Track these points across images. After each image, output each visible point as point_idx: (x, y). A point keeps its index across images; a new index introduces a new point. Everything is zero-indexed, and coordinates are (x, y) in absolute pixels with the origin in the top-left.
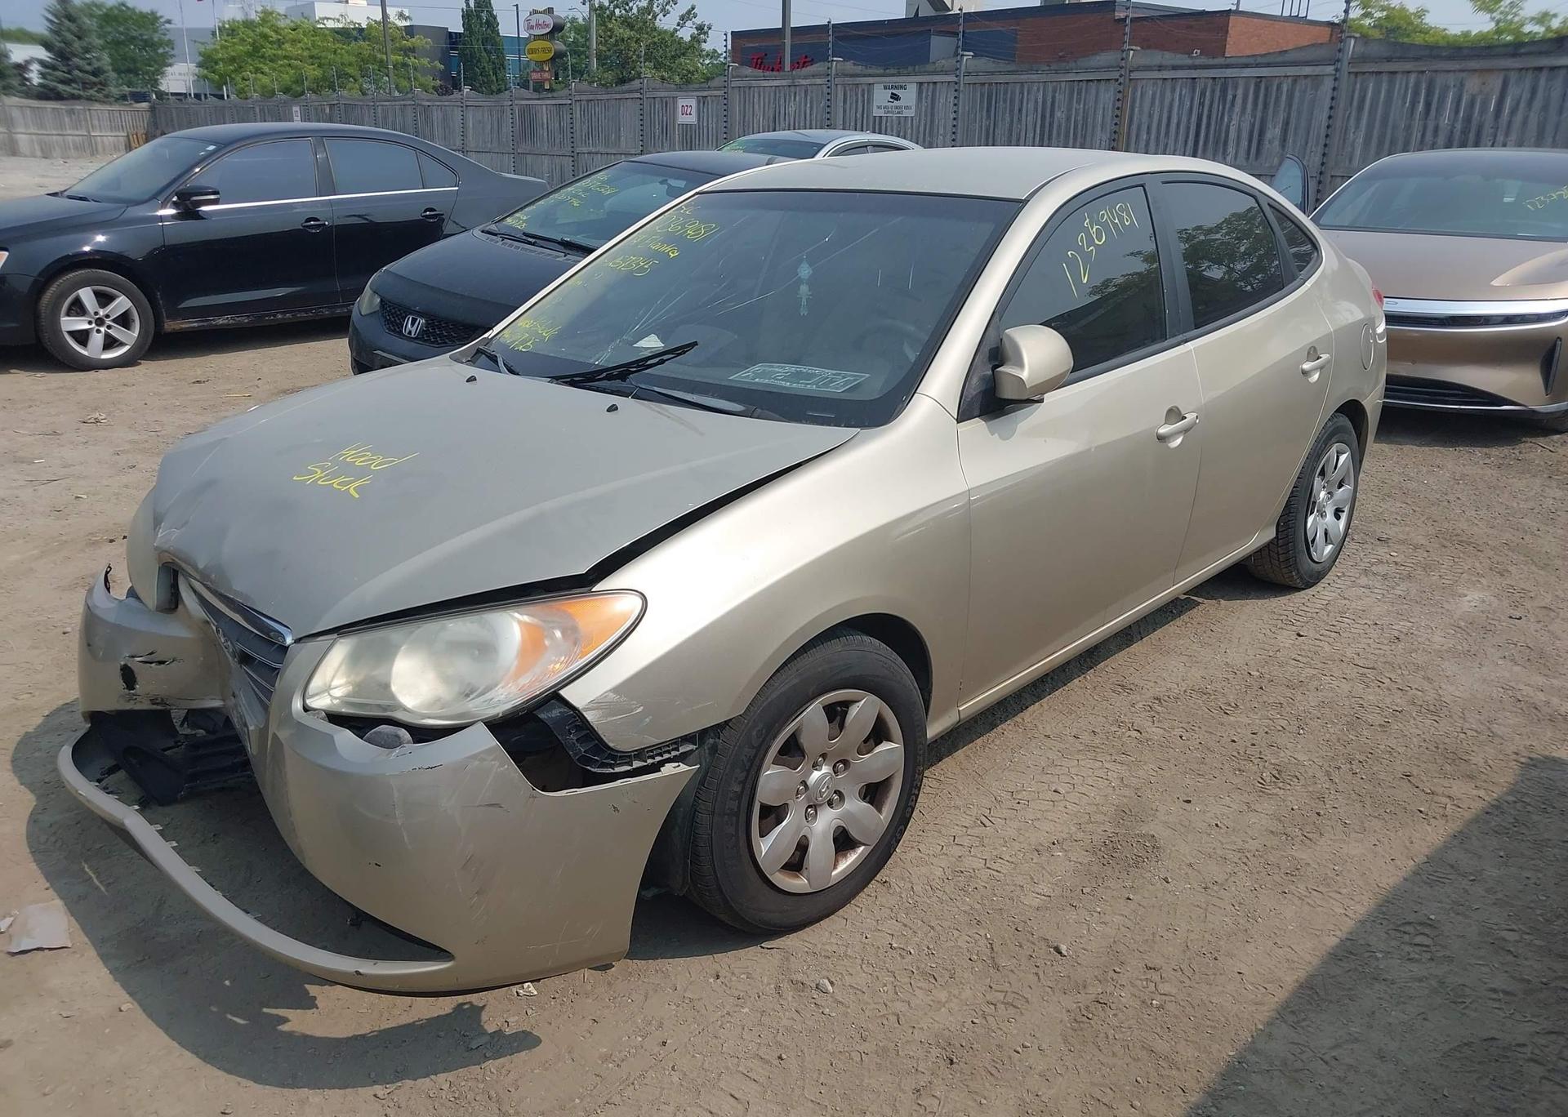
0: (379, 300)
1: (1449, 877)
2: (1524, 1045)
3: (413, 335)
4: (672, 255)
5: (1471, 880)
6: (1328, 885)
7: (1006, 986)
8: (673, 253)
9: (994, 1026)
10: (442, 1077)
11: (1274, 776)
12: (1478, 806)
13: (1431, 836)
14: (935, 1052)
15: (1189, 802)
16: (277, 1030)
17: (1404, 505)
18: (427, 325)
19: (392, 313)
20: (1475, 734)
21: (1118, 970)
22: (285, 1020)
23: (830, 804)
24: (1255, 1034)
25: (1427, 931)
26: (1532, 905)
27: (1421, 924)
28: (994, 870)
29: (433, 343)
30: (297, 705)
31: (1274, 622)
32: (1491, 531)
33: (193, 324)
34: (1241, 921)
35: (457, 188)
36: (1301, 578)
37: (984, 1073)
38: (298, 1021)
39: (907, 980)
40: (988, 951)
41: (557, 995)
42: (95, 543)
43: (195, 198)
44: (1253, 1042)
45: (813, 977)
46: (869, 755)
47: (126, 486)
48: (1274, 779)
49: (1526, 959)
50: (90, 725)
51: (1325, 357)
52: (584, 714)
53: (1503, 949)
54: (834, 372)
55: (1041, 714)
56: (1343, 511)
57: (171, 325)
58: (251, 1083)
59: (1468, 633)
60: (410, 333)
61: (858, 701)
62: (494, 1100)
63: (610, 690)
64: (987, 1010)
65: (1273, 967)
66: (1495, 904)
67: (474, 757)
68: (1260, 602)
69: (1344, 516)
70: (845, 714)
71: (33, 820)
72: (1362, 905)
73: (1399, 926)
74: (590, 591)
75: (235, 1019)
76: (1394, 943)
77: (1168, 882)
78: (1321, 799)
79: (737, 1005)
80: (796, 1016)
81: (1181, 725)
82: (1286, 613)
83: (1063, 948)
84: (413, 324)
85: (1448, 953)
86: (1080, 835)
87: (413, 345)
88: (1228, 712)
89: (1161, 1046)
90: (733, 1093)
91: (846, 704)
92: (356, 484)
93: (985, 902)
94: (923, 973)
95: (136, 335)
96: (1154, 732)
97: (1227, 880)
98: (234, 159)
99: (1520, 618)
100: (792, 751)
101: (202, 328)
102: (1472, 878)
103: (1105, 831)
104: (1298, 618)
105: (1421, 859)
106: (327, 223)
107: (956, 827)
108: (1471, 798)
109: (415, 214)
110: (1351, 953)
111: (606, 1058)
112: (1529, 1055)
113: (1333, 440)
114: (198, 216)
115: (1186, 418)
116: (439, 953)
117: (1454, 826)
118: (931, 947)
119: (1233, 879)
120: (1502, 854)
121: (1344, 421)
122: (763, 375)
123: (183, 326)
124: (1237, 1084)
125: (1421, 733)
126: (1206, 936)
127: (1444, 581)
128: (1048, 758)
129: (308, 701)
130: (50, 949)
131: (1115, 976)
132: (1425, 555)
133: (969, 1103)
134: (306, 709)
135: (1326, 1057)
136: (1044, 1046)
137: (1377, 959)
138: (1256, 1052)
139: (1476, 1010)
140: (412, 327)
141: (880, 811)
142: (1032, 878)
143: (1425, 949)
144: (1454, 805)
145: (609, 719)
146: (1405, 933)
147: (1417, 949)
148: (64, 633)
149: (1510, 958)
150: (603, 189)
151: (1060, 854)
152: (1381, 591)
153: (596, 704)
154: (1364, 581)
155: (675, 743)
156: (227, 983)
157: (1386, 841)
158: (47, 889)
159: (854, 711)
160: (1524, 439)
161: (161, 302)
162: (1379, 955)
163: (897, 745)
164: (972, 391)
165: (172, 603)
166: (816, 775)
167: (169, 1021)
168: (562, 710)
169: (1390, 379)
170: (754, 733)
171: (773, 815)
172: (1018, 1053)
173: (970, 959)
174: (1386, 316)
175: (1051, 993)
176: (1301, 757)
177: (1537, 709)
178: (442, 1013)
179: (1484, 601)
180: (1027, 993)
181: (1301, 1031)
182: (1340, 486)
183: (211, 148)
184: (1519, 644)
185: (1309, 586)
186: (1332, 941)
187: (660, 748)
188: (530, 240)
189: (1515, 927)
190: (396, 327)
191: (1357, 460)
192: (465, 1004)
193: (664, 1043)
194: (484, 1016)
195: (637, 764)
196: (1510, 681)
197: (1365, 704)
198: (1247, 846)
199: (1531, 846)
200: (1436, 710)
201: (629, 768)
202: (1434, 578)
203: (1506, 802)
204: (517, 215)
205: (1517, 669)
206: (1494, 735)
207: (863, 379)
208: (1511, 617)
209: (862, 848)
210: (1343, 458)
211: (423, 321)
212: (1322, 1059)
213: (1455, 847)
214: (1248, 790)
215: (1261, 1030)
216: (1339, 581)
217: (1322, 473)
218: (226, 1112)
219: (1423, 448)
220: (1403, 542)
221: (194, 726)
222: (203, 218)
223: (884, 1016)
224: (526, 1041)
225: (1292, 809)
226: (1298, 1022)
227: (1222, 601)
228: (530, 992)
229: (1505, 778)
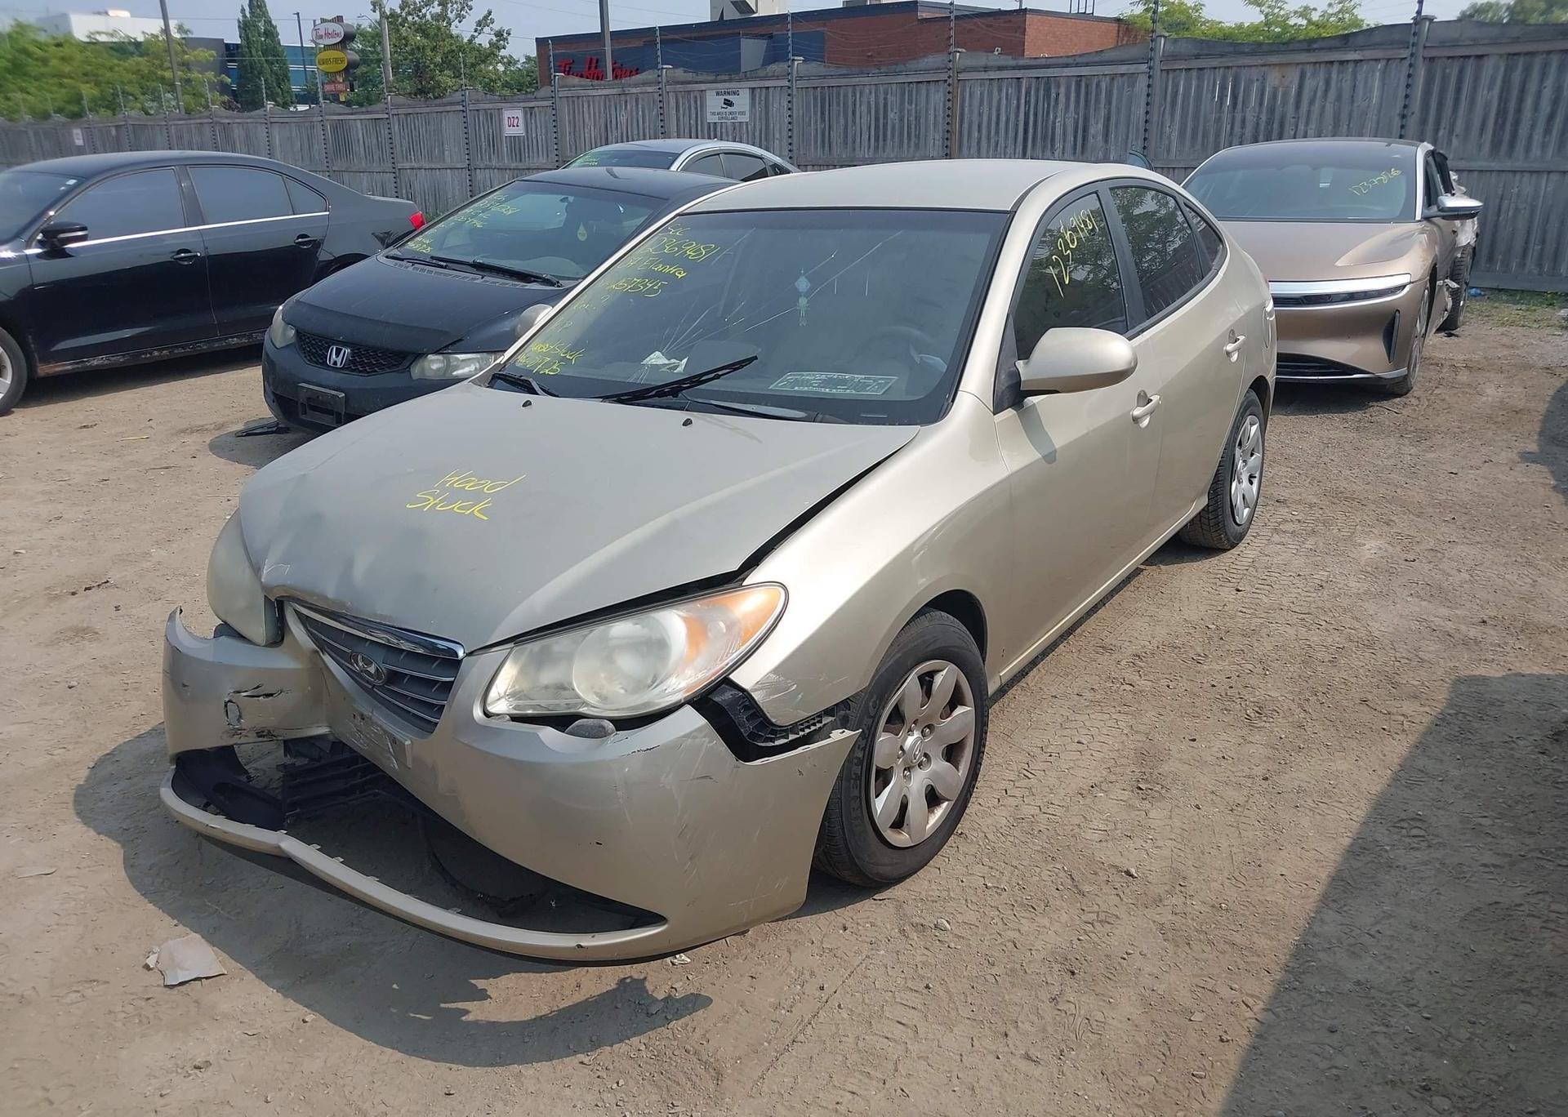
0: (293, 332)
1: (1423, 780)
2: (1522, 904)
3: (338, 366)
4: (680, 276)
5: (1440, 781)
6: (1330, 797)
7: (1096, 908)
8: (680, 273)
9: (1096, 939)
10: (635, 1040)
11: (1257, 712)
12: (1426, 720)
13: (1398, 748)
14: (1056, 967)
15: (1194, 740)
16: (462, 1021)
17: (1289, 470)
18: (353, 354)
19: (312, 344)
20: (1407, 661)
21: (1183, 884)
22: (467, 1012)
23: (920, 765)
24: (1310, 921)
25: (1418, 824)
26: (1494, 795)
27: (1412, 819)
28: (1050, 814)
29: (360, 372)
30: (478, 713)
31: (1213, 581)
32: (1367, 487)
33: (67, 366)
34: (1270, 834)
35: (328, 213)
36: (1228, 540)
37: (1103, 979)
38: (477, 1011)
39: (1010, 912)
40: (1069, 881)
41: (709, 961)
42: (56, 597)
43: (62, 236)
44: (1310, 928)
45: (929, 921)
46: (950, 719)
47: (62, 538)
48: (1257, 715)
49: (1503, 838)
50: (175, 767)
51: (1242, 338)
52: (752, 694)
53: (1482, 832)
54: (863, 376)
55: (1041, 678)
56: (1255, 477)
57: (44, 370)
58: (461, 1067)
59: (1376, 577)
60: (335, 363)
61: (942, 671)
62: (691, 1053)
63: (771, 672)
64: (1087, 929)
65: (1307, 868)
66: (1464, 797)
67: (687, 736)
68: (1195, 564)
69: (1256, 481)
70: (931, 683)
71: (129, 864)
72: (1361, 811)
73: (1395, 823)
74: (741, 585)
75: (418, 1016)
76: (1396, 837)
77: (1199, 808)
78: (1301, 726)
79: (872, 949)
80: (926, 952)
81: (1165, 676)
82: (1220, 572)
83: (1133, 871)
84: (337, 355)
85: (1441, 840)
86: (1113, 778)
87: (339, 375)
88: (1202, 662)
89: (1238, 938)
90: (899, 1020)
91: (931, 674)
92: (477, 508)
93: (1052, 841)
94: (1022, 905)
95: (8, 381)
96: (1143, 683)
97: (1247, 801)
98: (96, 193)
99: (1414, 560)
100: (897, 718)
101: (77, 370)
102: (1441, 779)
103: (1133, 771)
104: (1232, 575)
105: (1396, 768)
106: (199, 254)
107: (1004, 782)
108: (1421, 715)
109: (289, 240)
110: (1365, 849)
111: (777, 1007)
112: (1528, 912)
113: (1248, 413)
114: (65, 254)
115: (1151, 400)
116: (653, 919)
117: (1412, 739)
118: (1021, 883)
119: (1251, 800)
120: (1458, 757)
121: (1254, 395)
122: (796, 383)
123: (57, 369)
124: (1308, 961)
125: (1364, 664)
126: (1245, 848)
127: (1342, 533)
128: (1062, 715)
129: (489, 708)
130: (207, 978)
131: (1183, 889)
132: (1321, 512)
133: (1100, 1003)
134: (487, 714)
135: (1372, 932)
136: (1145, 952)
137: (1386, 851)
138: (1315, 935)
139: (1475, 882)
140: (337, 357)
141: (957, 768)
142: (1084, 817)
143: (1422, 839)
144: (1409, 721)
145: (771, 697)
146: (1402, 828)
147: (1415, 840)
148: (70, 688)
149: (1490, 839)
150: (504, 210)
151: (1102, 794)
152: (1294, 547)
153: (761, 685)
154: (1276, 539)
155: (818, 716)
156: (395, 986)
157: (1364, 757)
158: (175, 925)
159: (939, 679)
160: (1371, 404)
161: (32, 346)
162: (1388, 848)
163: (969, 709)
164: (1001, 386)
165: (279, 636)
166: (910, 740)
167: (357, 1025)
168: (733, 693)
169: (1281, 357)
170: (871, 704)
171: (884, 777)
172: (1125, 959)
173: (1057, 889)
174: (1274, 299)
175: (1135, 909)
176: (1274, 694)
177: (1450, 636)
178: (609, 988)
179: (1380, 549)
180: (1114, 911)
181: (1344, 914)
182: (1252, 455)
183: (72, 182)
184: (1420, 583)
185: (1233, 546)
186: (1347, 841)
187: (808, 722)
188: (442, 263)
189: (1486, 814)
190: (320, 360)
191: (1263, 429)
192: (625, 978)
193: (822, 988)
194: (649, 986)
195: (792, 737)
196: (1422, 615)
197: (1313, 645)
198: (1254, 772)
199: (1479, 748)
200: (1370, 644)
201: (786, 741)
202: (1334, 531)
203: (1449, 714)
204: (418, 239)
205: (1424, 603)
206: (1422, 660)
207: (893, 381)
208: (1406, 560)
209: (946, 803)
210: (1254, 428)
211: (348, 351)
212: (1368, 934)
213: (1419, 755)
214: (1240, 726)
215: (1313, 917)
216: (1256, 540)
217: (1240, 444)
218: (451, 1092)
219: (1290, 417)
220: (1299, 502)
221: (300, 754)
222: (71, 256)
223: (1002, 943)
224: (696, 1002)
225: (1281, 738)
226: (1341, 908)
227: (1162, 567)
228: (683, 960)
229: (1442, 696)
